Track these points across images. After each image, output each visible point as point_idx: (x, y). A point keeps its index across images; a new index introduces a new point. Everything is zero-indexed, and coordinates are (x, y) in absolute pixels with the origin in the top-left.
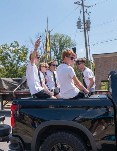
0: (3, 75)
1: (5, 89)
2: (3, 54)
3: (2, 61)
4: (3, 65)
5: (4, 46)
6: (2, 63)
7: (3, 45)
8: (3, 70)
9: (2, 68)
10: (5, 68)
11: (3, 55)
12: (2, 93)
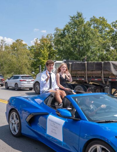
0: (114, 58)
1: (114, 75)
2: (113, 33)
3: (112, 42)
4: (113, 47)
5: (114, 24)
6: (113, 44)
7: (113, 22)
8: (113, 52)
9: (113, 50)
10: (115, 50)
11: (113, 35)
12: (111, 80)
